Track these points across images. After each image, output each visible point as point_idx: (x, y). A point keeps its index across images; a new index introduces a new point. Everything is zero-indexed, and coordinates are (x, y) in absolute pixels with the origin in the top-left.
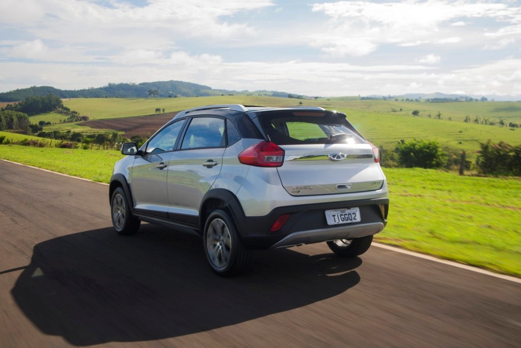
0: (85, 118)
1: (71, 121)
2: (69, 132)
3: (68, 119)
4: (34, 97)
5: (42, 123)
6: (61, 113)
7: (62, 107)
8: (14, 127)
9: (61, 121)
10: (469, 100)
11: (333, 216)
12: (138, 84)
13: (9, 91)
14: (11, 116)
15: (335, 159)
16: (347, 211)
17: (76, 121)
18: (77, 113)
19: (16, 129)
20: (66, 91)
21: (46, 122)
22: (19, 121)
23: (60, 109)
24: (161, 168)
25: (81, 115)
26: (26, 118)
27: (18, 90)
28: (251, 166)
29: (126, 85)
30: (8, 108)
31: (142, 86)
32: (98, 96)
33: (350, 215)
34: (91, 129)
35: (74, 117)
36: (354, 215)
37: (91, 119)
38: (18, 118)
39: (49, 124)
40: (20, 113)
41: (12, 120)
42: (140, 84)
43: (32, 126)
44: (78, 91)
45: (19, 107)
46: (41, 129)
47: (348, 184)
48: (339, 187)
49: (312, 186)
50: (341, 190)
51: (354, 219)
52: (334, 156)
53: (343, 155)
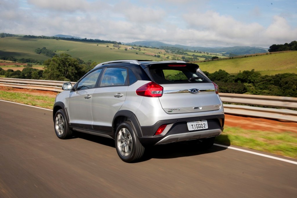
15: (193, 92)
16: (200, 123)
24: (88, 98)
28: (143, 97)
33: (202, 125)
47: (200, 107)
48: (195, 108)
49: (179, 108)
50: (196, 110)
51: (204, 127)
52: (192, 90)
53: (197, 90)
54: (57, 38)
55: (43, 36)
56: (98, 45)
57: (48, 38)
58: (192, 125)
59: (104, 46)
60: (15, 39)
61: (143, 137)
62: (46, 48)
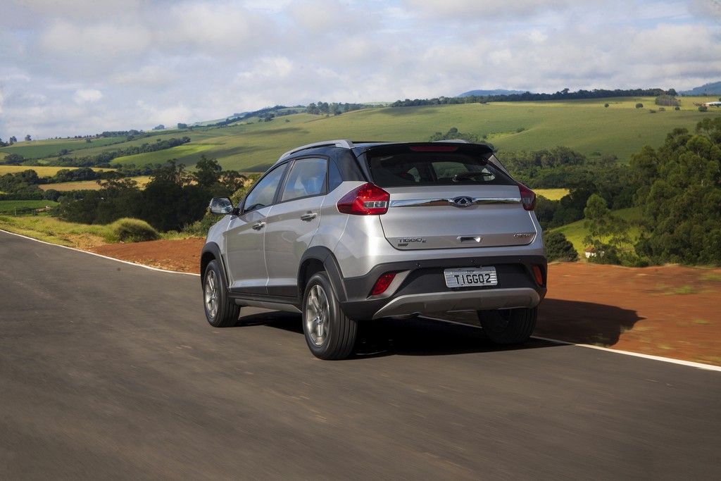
11: (455, 276)
15: (459, 204)
16: (477, 272)
24: (259, 228)
28: (350, 215)
33: (481, 277)
36: (487, 277)
47: (478, 235)
48: (463, 239)
49: (424, 237)
50: (466, 244)
51: (487, 282)
52: (457, 200)
53: (470, 199)
54: (482, 97)
55: (442, 97)
56: (607, 106)
57: (455, 101)
58: (457, 276)
59: (630, 105)
60: (375, 113)
61: (348, 300)
62: (459, 131)
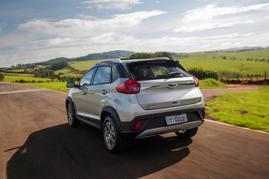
0: (77, 70)
1: (72, 72)
2: (70, 77)
3: (71, 71)
4: (57, 63)
5: (60, 74)
6: (68, 69)
7: (68, 66)
8: (48, 76)
9: (68, 72)
10: (259, 49)
11: (170, 119)
12: (101, 53)
13: (47, 61)
14: (47, 71)
15: (171, 87)
16: (179, 116)
17: (74, 72)
18: (74, 68)
19: (49, 77)
20: (70, 59)
21: (62, 73)
22: (50, 73)
23: (67, 67)
24: (84, 94)
25: (76, 69)
26: (53, 72)
27: (51, 60)
28: (123, 94)
29: (96, 54)
30: (47, 68)
31: (104, 54)
32: (84, 60)
33: (180, 119)
34: (80, 75)
35: (73, 70)
36: (183, 118)
37: (80, 70)
38: (50, 72)
39: (63, 74)
40: (51, 70)
41: (47, 73)
42: (102, 53)
43: (55, 75)
44: (76, 58)
45: (51, 67)
46: (59, 76)
47: (179, 101)
49: (156, 103)
51: (183, 120)
52: (170, 85)
